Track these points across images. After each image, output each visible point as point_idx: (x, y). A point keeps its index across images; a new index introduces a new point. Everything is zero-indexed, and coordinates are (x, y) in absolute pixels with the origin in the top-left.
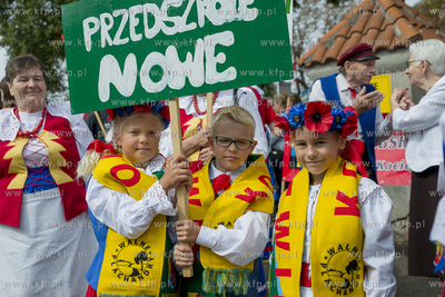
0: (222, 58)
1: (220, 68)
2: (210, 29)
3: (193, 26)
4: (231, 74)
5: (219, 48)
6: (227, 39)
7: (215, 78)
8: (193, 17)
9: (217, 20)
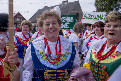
0: (68, 25)
1: (67, 26)
2: (67, 22)
3: (65, 21)
4: (69, 27)
5: (68, 24)
6: (69, 23)
7: (66, 27)
8: (65, 20)
9: (68, 21)
